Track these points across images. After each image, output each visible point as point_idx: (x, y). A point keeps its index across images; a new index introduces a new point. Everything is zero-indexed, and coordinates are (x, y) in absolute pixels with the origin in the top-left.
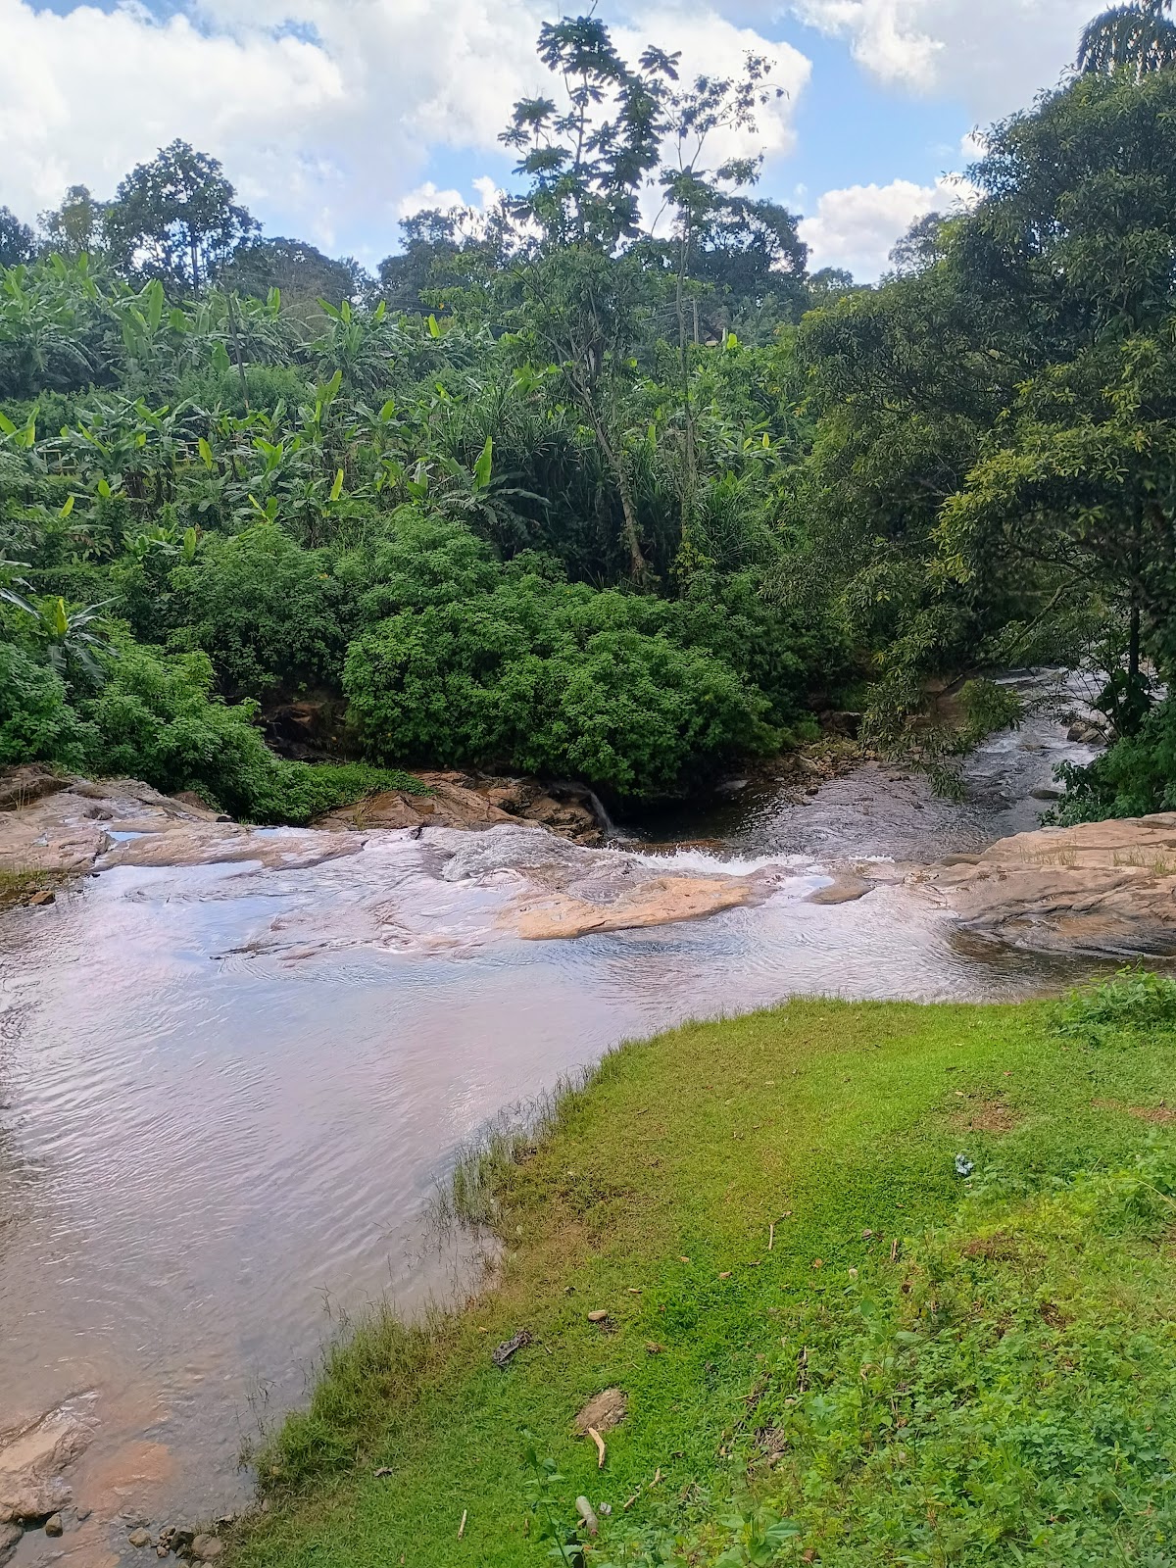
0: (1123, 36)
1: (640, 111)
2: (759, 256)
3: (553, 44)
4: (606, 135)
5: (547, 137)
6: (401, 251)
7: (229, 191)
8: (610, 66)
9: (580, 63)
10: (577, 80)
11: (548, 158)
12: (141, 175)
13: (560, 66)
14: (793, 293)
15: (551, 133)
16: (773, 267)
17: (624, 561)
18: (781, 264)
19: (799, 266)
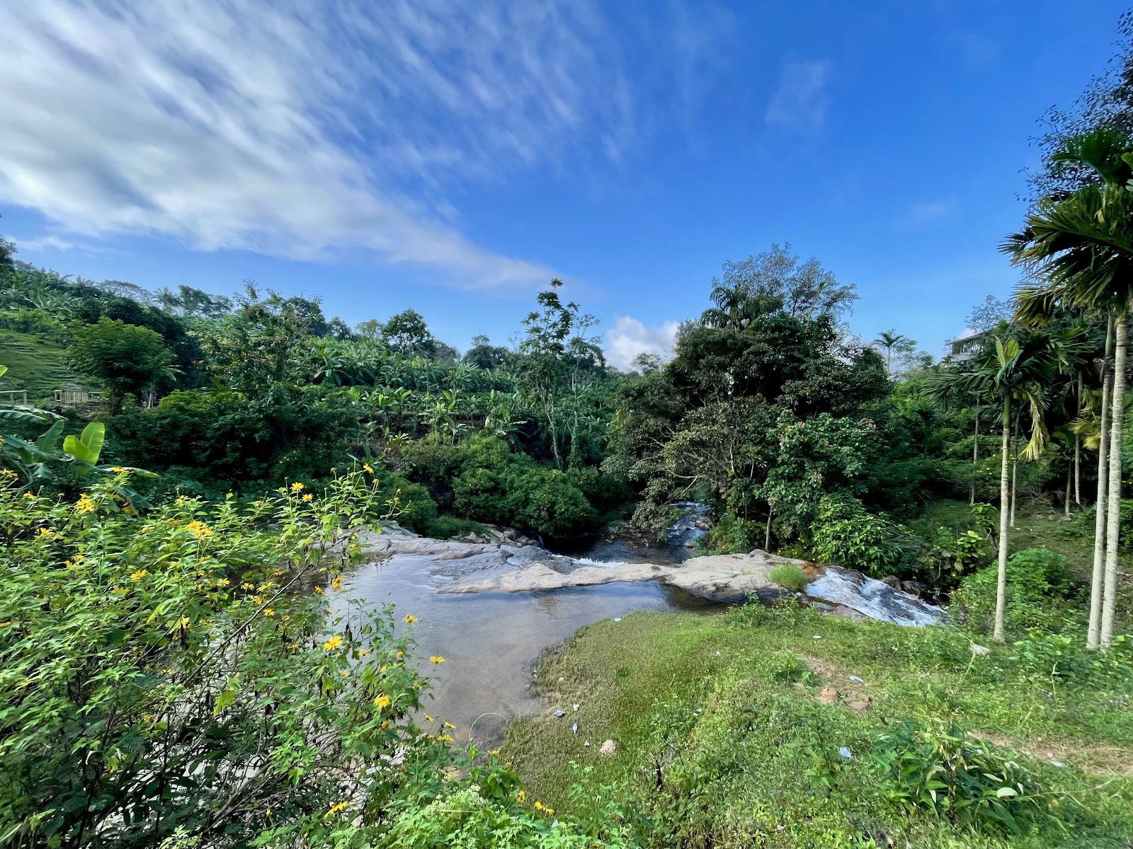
0: (713, 316)
1: (566, 318)
2: (591, 360)
3: (542, 298)
4: (555, 325)
5: (537, 323)
6: (474, 347)
7: (424, 325)
8: (558, 306)
9: (549, 304)
10: (548, 308)
11: (537, 330)
12: (397, 318)
13: (543, 304)
14: (602, 373)
15: (538, 322)
16: (595, 364)
17: (551, 456)
18: (598, 363)
19: (603, 365)
